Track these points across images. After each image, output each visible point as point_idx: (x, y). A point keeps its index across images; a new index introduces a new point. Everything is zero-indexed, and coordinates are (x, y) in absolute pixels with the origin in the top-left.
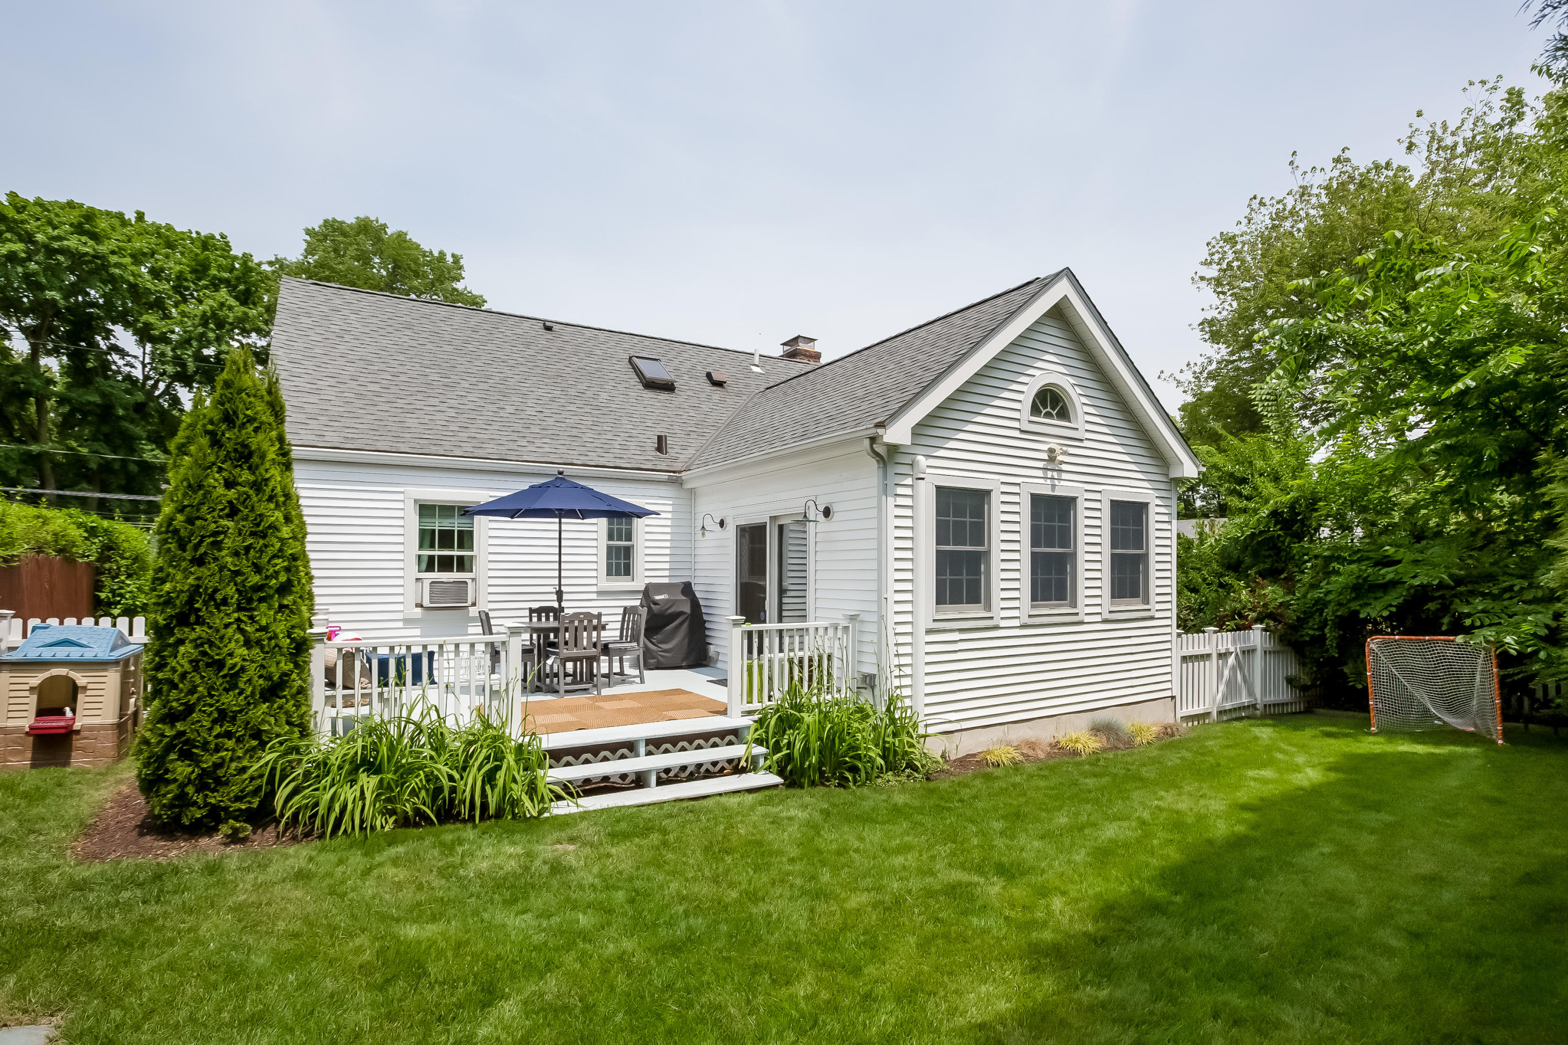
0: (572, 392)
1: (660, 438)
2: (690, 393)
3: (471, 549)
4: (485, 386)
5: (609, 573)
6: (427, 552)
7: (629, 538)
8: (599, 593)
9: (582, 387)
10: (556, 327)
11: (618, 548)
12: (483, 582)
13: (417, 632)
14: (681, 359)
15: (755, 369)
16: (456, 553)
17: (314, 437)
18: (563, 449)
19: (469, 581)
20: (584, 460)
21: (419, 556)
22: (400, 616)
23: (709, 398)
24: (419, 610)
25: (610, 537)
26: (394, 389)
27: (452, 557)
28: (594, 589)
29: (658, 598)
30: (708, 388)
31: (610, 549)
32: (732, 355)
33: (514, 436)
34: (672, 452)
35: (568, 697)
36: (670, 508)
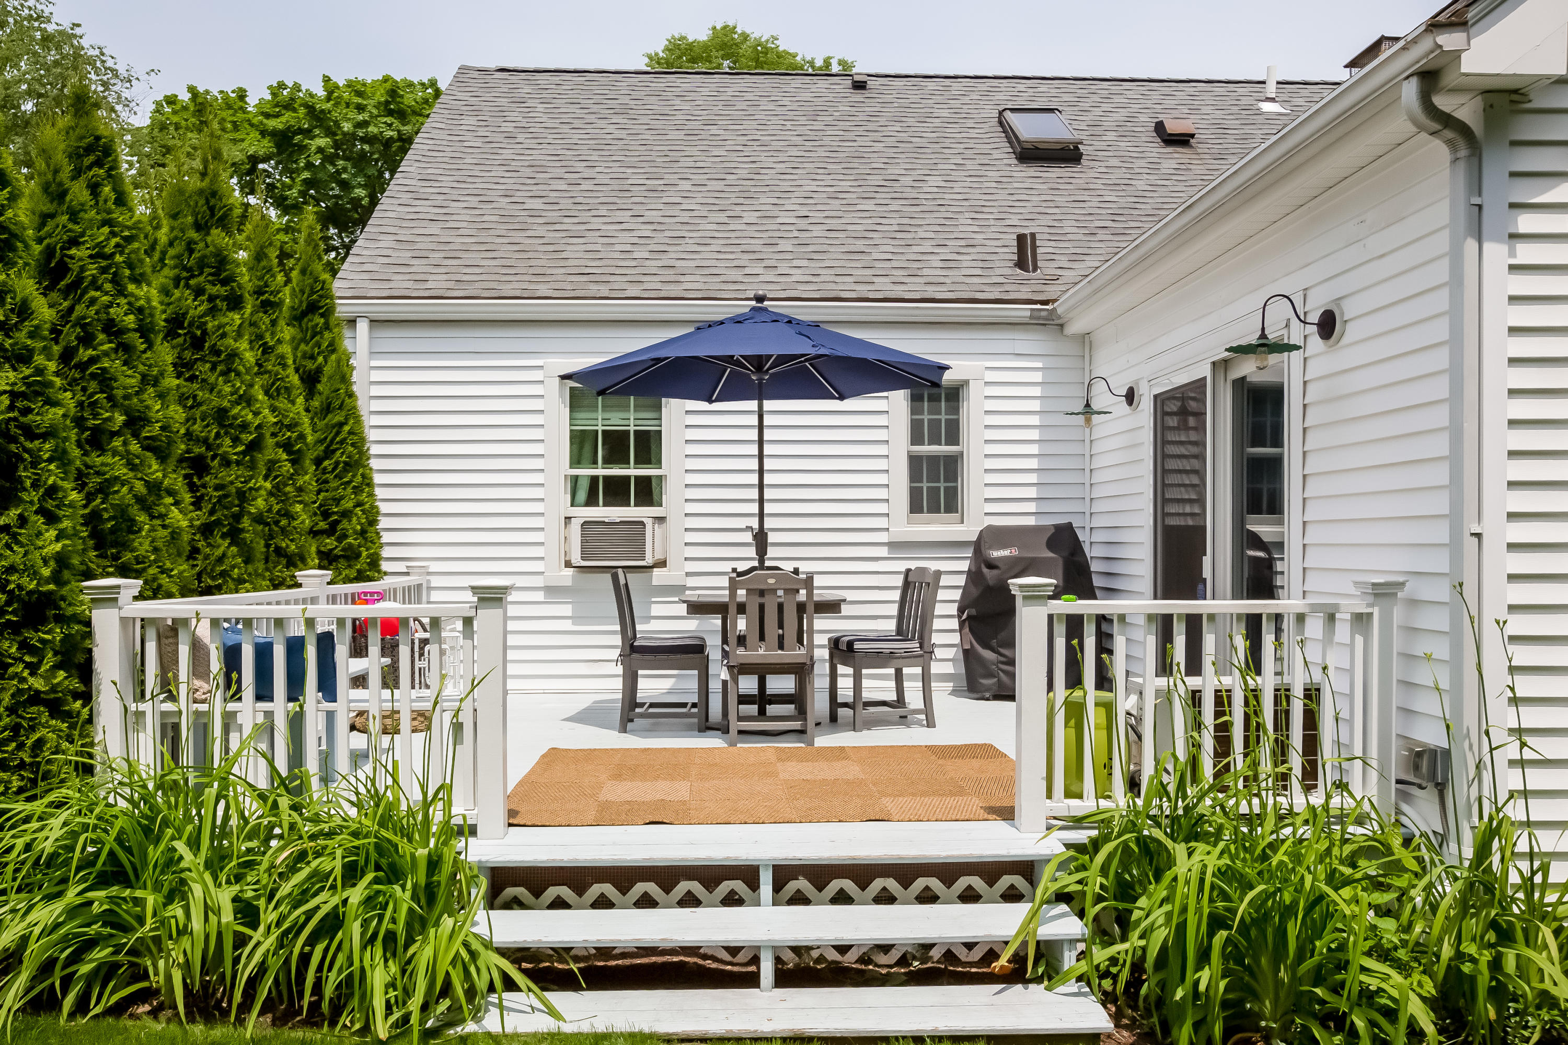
0: (876, 180)
1: (1021, 239)
2: (1115, 162)
3: (659, 463)
4: (719, 185)
5: (915, 507)
6: (586, 472)
7: (953, 436)
8: (892, 545)
9: (894, 171)
10: (871, 83)
11: (933, 460)
12: (675, 523)
13: (567, 610)
14: (1106, 107)
15: (1267, 107)
16: (633, 471)
17: (410, 284)
18: (827, 275)
19: (649, 523)
20: (863, 291)
21: (575, 480)
22: (539, 581)
23: (1154, 167)
24: (570, 571)
25: (916, 438)
26: (565, 203)
27: (628, 478)
28: (883, 537)
29: (996, 554)
30: (1156, 149)
31: (915, 461)
32: (1219, 89)
33: (744, 259)
34: (1046, 268)
35: (747, 746)
36: (1038, 377)
